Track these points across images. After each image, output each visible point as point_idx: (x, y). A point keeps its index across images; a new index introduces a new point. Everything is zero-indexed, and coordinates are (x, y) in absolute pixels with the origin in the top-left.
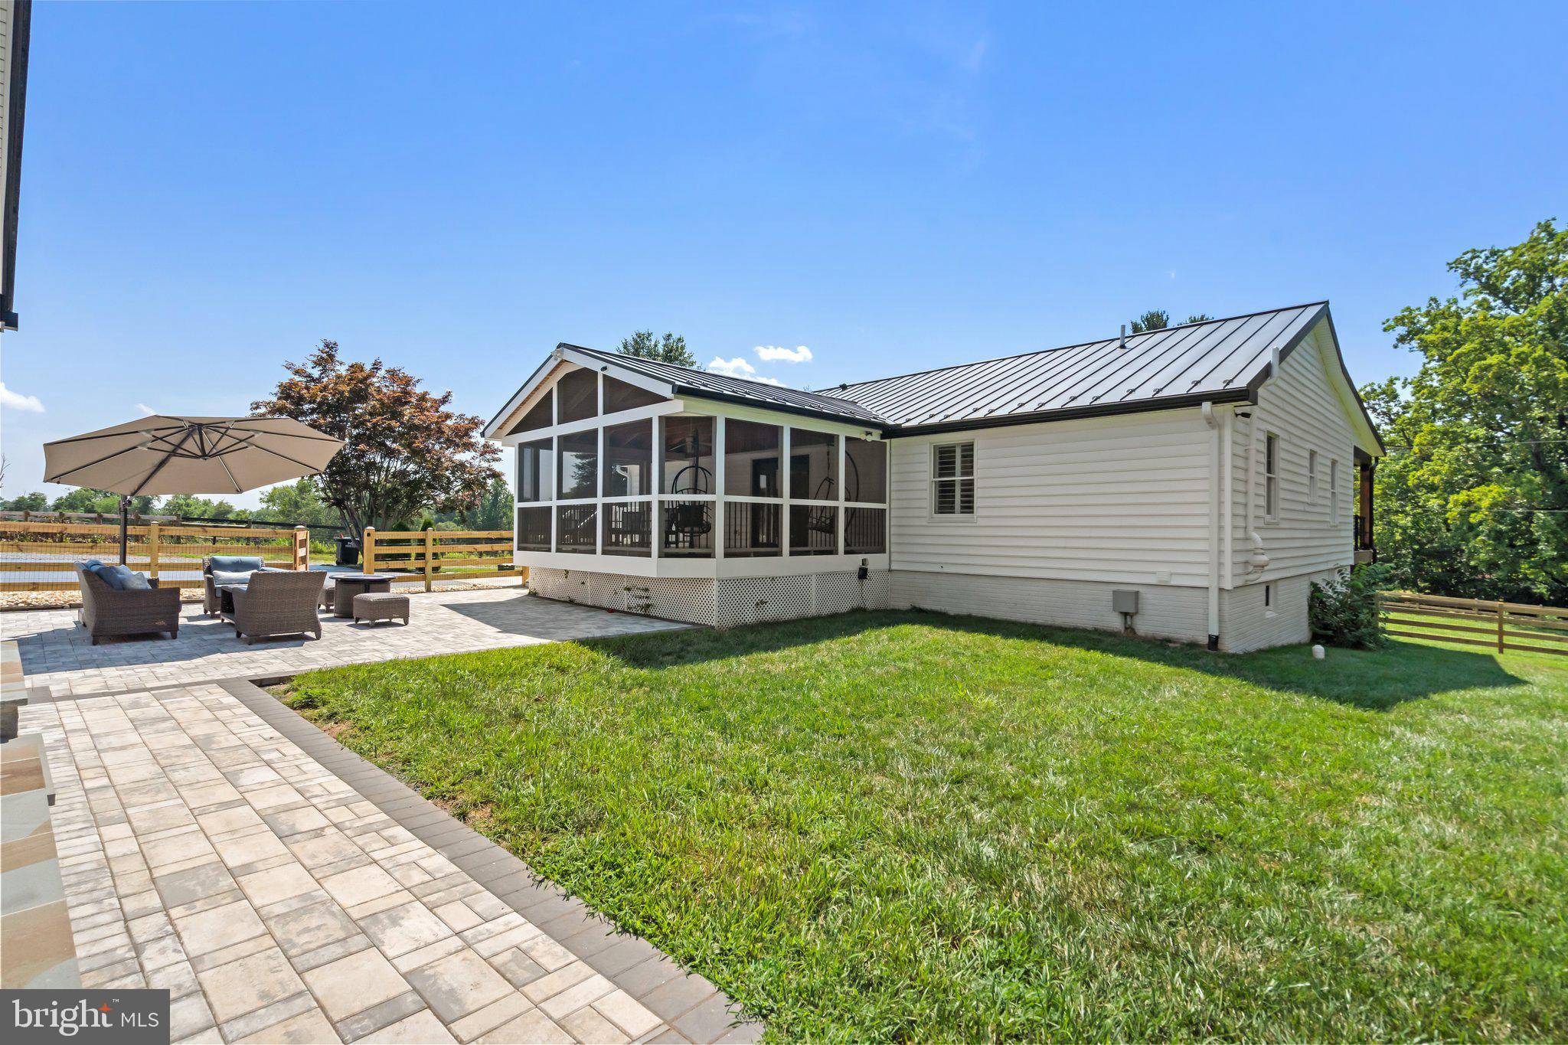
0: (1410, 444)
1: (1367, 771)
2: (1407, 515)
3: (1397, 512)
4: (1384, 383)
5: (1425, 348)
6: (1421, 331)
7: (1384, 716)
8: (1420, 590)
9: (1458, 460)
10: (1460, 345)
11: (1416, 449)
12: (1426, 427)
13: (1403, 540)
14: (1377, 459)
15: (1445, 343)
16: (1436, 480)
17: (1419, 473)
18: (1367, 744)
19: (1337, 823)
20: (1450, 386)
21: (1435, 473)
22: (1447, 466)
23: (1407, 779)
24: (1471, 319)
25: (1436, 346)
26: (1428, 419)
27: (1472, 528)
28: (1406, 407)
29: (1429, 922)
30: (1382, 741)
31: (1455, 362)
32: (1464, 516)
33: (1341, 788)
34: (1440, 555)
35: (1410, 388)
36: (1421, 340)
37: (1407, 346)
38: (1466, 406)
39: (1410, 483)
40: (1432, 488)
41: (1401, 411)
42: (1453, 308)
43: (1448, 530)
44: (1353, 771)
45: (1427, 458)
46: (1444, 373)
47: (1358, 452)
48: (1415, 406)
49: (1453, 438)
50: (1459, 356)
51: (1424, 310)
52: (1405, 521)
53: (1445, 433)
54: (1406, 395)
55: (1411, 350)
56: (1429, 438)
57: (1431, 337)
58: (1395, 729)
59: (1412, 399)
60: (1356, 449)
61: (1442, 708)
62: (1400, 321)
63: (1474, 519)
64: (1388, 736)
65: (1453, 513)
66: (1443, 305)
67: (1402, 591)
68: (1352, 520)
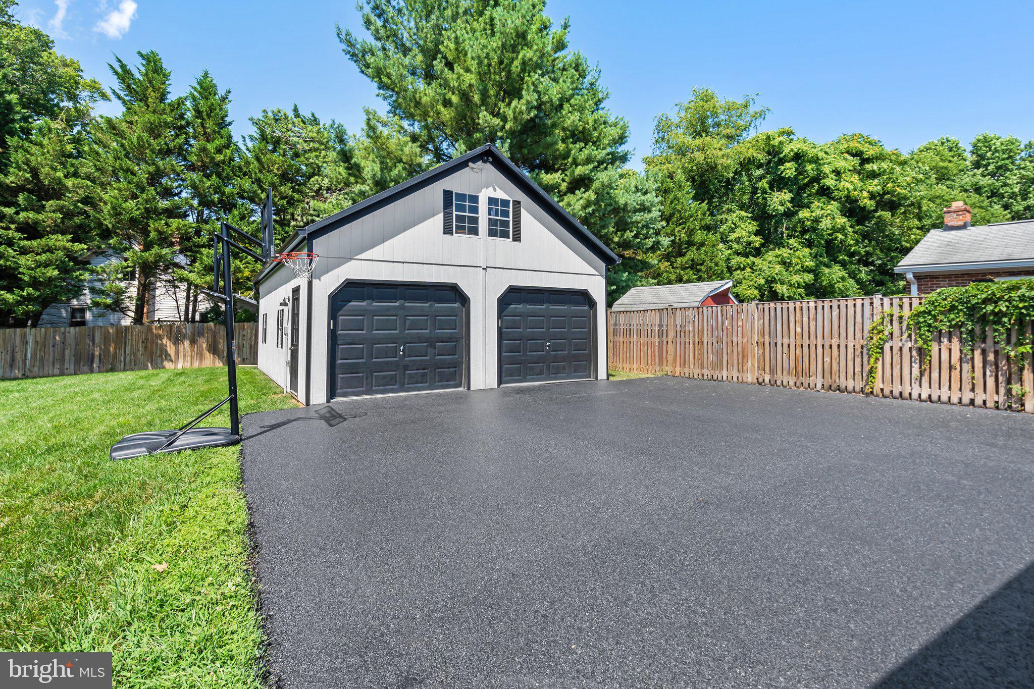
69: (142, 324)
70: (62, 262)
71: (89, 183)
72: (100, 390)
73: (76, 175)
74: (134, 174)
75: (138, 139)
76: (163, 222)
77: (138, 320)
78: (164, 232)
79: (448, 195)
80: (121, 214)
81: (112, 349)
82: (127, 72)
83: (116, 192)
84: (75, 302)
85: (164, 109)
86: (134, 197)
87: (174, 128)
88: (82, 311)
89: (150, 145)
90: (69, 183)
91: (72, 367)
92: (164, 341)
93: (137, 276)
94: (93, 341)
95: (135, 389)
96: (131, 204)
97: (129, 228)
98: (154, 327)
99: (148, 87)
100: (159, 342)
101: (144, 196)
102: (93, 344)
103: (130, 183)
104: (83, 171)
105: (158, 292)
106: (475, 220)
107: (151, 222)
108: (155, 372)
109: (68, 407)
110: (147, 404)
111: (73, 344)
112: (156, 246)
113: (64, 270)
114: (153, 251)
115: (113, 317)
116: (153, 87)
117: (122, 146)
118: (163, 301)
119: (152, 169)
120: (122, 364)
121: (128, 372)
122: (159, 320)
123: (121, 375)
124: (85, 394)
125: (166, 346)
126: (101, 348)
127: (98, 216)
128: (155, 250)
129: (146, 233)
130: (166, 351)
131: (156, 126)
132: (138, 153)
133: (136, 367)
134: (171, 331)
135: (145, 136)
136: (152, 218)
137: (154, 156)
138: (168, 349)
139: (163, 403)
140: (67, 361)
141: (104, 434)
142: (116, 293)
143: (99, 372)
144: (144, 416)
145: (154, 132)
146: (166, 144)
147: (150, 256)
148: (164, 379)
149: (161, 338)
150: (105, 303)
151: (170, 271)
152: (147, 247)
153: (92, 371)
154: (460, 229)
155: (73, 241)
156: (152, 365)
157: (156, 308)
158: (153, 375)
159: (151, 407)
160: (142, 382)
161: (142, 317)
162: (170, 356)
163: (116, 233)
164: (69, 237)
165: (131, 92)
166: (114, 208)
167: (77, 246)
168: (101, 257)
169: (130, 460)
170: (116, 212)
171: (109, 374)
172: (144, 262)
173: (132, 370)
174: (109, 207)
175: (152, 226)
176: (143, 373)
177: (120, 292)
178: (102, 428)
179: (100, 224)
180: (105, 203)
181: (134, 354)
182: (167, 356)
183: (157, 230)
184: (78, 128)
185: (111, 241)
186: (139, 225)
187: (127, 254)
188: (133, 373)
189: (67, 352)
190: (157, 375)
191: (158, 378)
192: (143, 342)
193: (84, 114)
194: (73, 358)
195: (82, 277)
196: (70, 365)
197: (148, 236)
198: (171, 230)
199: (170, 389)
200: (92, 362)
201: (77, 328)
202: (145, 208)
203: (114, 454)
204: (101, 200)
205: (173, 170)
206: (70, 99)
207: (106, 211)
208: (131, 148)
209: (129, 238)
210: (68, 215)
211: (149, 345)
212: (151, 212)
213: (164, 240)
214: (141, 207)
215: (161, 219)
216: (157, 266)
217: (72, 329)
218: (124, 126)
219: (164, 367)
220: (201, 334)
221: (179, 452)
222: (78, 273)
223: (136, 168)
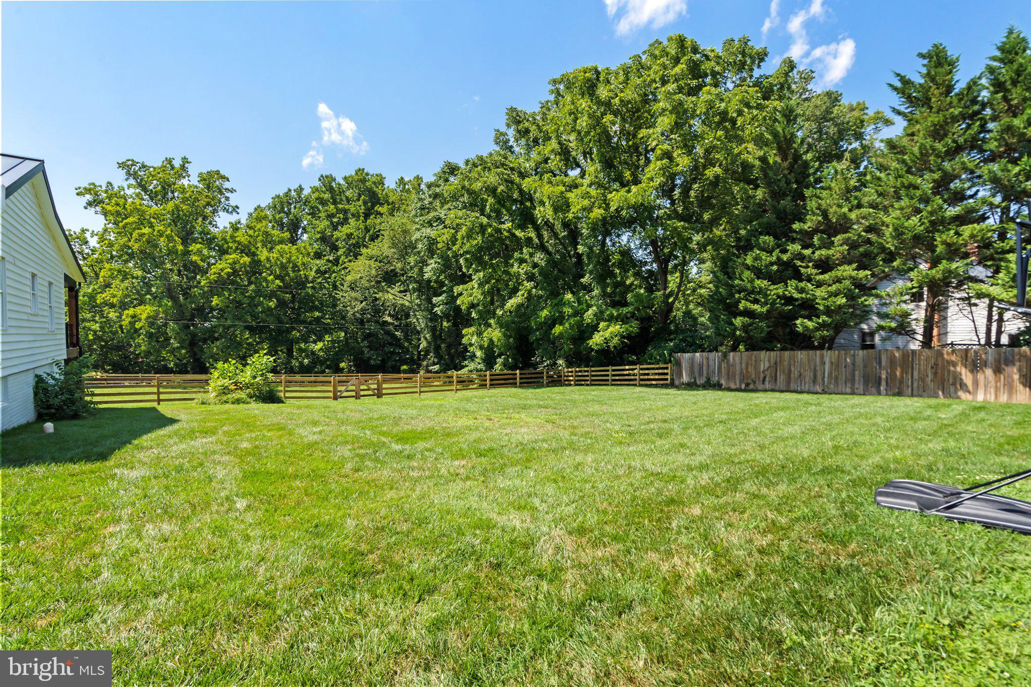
0: (97, 275)
1: (106, 508)
2: (96, 322)
3: (89, 321)
4: (78, 230)
5: (105, 213)
6: (102, 202)
7: (107, 463)
8: (107, 372)
9: (127, 289)
10: (126, 218)
11: (101, 279)
12: (107, 266)
13: (94, 339)
14: (80, 284)
15: (118, 214)
16: (115, 300)
17: (104, 296)
18: (102, 488)
19: (94, 557)
20: (122, 242)
21: (114, 296)
22: (121, 292)
23: (134, 504)
24: (133, 203)
25: (112, 214)
26: (108, 261)
27: (136, 331)
28: (94, 251)
29: (170, 596)
30: (110, 482)
31: (124, 227)
32: (132, 324)
33: (90, 528)
34: (118, 348)
35: (96, 238)
36: (103, 208)
37: (93, 210)
38: (132, 256)
39: (98, 302)
40: (112, 306)
41: (90, 252)
42: (122, 193)
43: (123, 332)
44: (96, 512)
45: (108, 286)
46: (118, 233)
47: (67, 278)
48: (100, 251)
49: (125, 276)
50: (127, 224)
51: (104, 188)
52: (96, 327)
53: (119, 271)
54: (93, 242)
55: (96, 213)
56: (109, 273)
57: (109, 208)
58: (116, 471)
59: (98, 246)
60: (66, 276)
61: (141, 448)
62: (88, 191)
63: (138, 325)
64: (113, 477)
65: (126, 322)
66: (116, 189)
67: (94, 373)
68: (64, 326)
69: (930, 347)
70: (850, 290)
71: (871, 210)
72: (883, 415)
73: (859, 206)
74: (916, 188)
75: (920, 148)
76: (952, 232)
77: (927, 342)
78: (954, 244)
80: (903, 233)
81: (898, 373)
82: (906, 82)
83: (898, 212)
84: (864, 326)
85: (951, 103)
86: (918, 211)
87: (964, 119)
88: (872, 334)
89: (934, 150)
90: (853, 216)
91: (862, 387)
92: (958, 369)
93: (925, 296)
94: (880, 363)
95: (920, 419)
96: (915, 220)
97: (914, 247)
98: (945, 352)
99: (930, 87)
100: (952, 368)
101: (929, 208)
102: (880, 367)
103: (912, 198)
104: (865, 200)
105: (950, 312)
107: (937, 235)
108: (947, 401)
109: (850, 428)
110: (931, 441)
111: (861, 366)
112: (944, 261)
113: (851, 297)
114: (941, 267)
115: (900, 341)
116: (937, 84)
117: (904, 162)
118: (955, 323)
119: (936, 176)
120: (910, 389)
121: (915, 399)
122: (952, 344)
123: (908, 401)
124: (869, 416)
125: (961, 374)
126: (887, 372)
127: (880, 240)
128: (944, 265)
129: (932, 248)
130: (961, 379)
131: (941, 126)
132: (922, 165)
133: (925, 394)
134: (966, 356)
135: (929, 142)
136: (938, 231)
137: (939, 161)
138: (964, 377)
139: (952, 444)
140: (857, 381)
141: (877, 466)
142: (901, 316)
143: (887, 395)
144: (926, 455)
145: (938, 134)
146: (954, 141)
147: (937, 273)
148: (957, 412)
149: (955, 365)
150: (890, 327)
151: (966, 286)
152: (934, 263)
153: (879, 393)
155: (858, 269)
156: (943, 393)
157: (949, 330)
158: (944, 405)
159: (936, 445)
160: (929, 412)
161: (931, 340)
162: (966, 385)
163: (900, 254)
164: (854, 266)
165: (911, 102)
166: (896, 229)
167: (862, 274)
168: (885, 281)
169: (896, 513)
170: (898, 233)
171: (896, 398)
172: (930, 281)
173: (920, 396)
174: (890, 230)
175: (939, 239)
176: (932, 401)
177: (906, 315)
178: (876, 459)
179: (883, 249)
180: (887, 226)
181: (922, 379)
182: (963, 386)
183: (944, 243)
184: (865, 163)
185: (895, 264)
186: (923, 241)
187: (912, 274)
188: (920, 400)
189: (857, 373)
190: (949, 406)
191: (950, 409)
192: (932, 368)
193: (869, 148)
194: (862, 379)
195: (867, 303)
196: (859, 386)
197: (934, 251)
198: (963, 240)
199: (963, 427)
200: (879, 384)
201: (865, 351)
202: (931, 222)
203: (879, 498)
204: (883, 223)
205: (963, 169)
206: (856, 139)
207: (887, 234)
208: (913, 161)
209: (914, 258)
210: (853, 246)
211: (939, 371)
212: (938, 224)
213: (954, 252)
214: (926, 221)
215: (950, 229)
216: (948, 284)
217: (861, 352)
218: (905, 141)
219: (959, 398)
220: (1009, 361)
221: (962, 522)
222: (863, 299)
223: (919, 181)
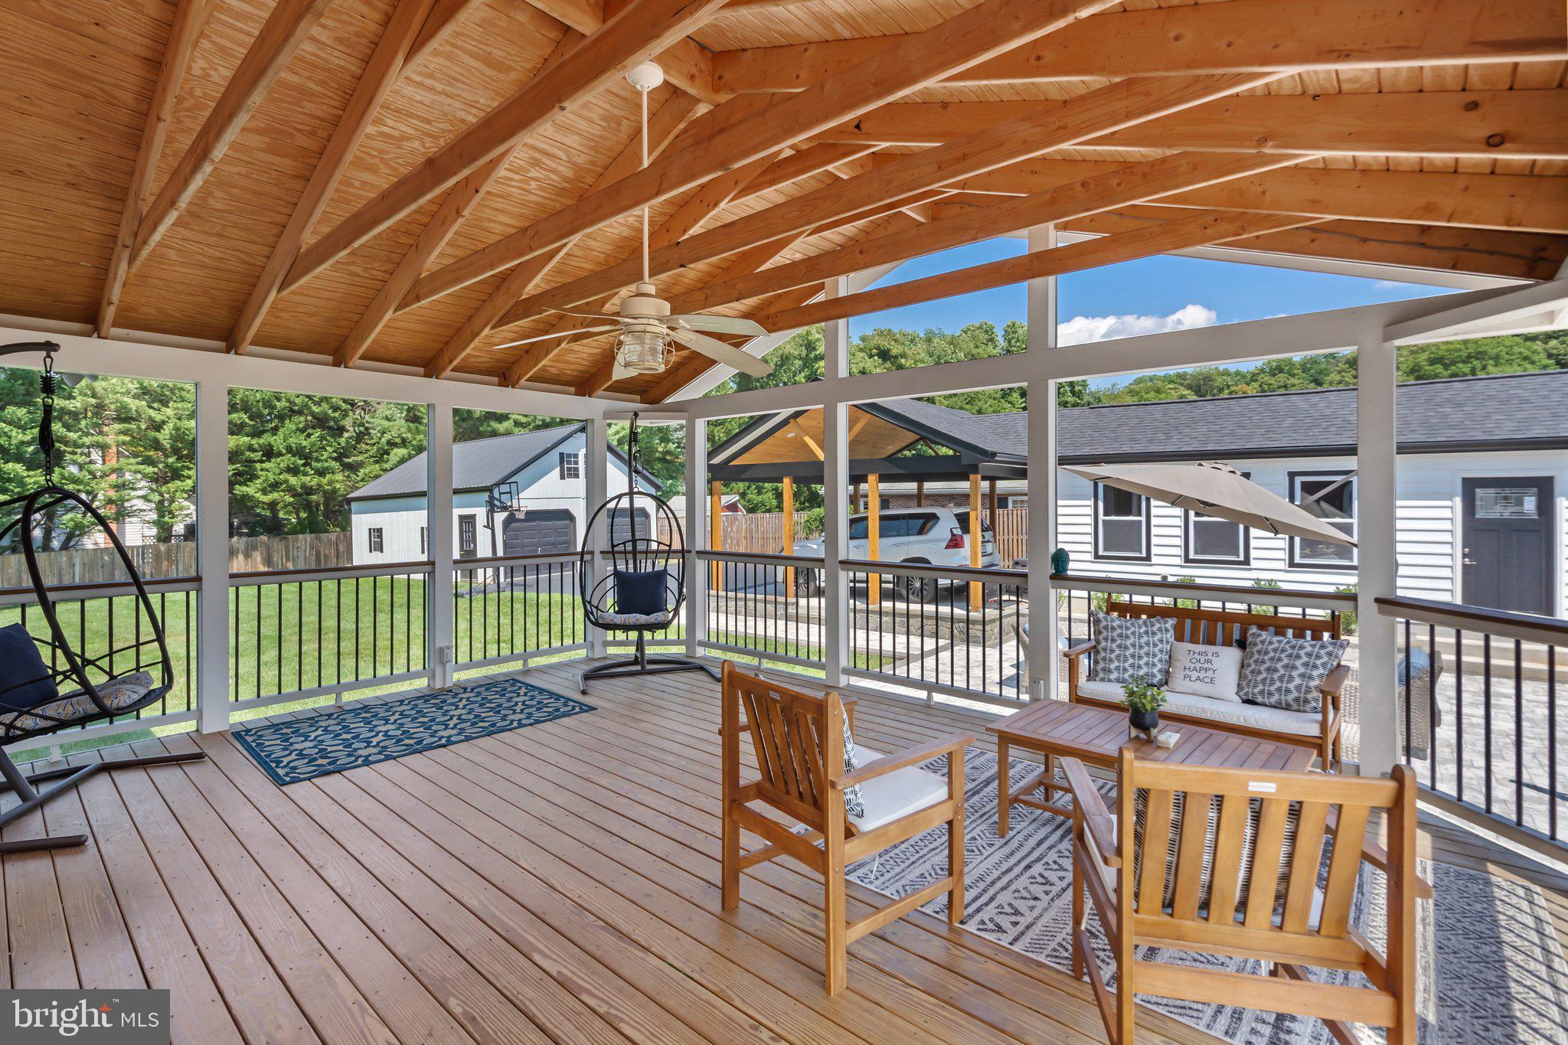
79: (562, 455)
106: (576, 469)
154: (570, 476)
220: (254, 548)
